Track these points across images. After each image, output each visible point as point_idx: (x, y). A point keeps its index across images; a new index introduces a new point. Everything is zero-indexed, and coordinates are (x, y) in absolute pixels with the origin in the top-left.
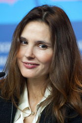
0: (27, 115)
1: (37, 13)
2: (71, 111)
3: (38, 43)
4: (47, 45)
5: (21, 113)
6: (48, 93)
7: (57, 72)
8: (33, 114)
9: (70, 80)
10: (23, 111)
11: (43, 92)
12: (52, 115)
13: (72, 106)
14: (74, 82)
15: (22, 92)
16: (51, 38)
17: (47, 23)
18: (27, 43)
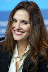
0: (17, 61)
1: (21, 5)
2: (41, 58)
3: (22, 22)
4: (27, 22)
5: (14, 60)
6: (28, 48)
7: (33, 37)
8: (21, 60)
9: (40, 41)
10: (15, 58)
11: (26, 48)
12: (31, 60)
13: (41, 55)
14: (42, 42)
15: (14, 48)
16: (29, 18)
17: (27, 10)
18: (16, 21)
